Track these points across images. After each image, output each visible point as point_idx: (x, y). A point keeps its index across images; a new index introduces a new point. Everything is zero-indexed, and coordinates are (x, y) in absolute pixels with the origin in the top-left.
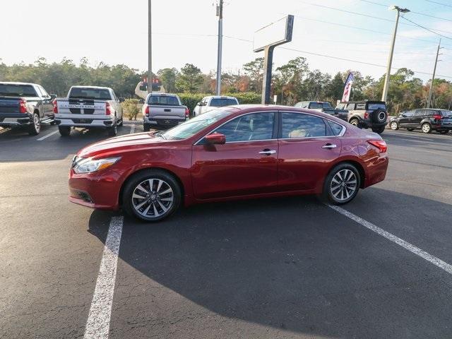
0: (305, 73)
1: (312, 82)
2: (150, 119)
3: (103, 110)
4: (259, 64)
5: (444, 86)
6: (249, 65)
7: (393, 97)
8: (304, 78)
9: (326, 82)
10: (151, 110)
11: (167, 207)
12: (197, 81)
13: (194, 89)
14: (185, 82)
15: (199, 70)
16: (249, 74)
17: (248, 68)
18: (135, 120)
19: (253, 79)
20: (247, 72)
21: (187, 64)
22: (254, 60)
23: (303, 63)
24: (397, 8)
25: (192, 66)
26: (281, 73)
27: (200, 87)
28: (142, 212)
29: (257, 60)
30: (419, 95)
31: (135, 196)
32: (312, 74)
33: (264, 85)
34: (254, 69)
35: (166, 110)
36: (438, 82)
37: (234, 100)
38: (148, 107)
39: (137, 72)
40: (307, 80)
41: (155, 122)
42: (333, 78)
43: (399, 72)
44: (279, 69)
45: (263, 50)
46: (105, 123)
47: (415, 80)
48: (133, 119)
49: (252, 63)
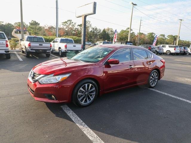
0: (90, 28)
1: (93, 32)
2: (31, 50)
3: (4, 44)
4: (69, 23)
5: (143, 35)
6: (65, 23)
7: (125, 39)
8: (90, 30)
9: (99, 32)
10: (32, 44)
11: (92, 98)
12: (38, 29)
13: (37, 33)
14: (32, 29)
15: (39, 24)
16: (65, 27)
17: (64, 24)
18: (15, 49)
19: (66, 29)
20: (63, 26)
21: (32, 21)
22: (67, 21)
23: (89, 23)
24: (133, 3)
25: (35, 21)
26: (79, 28)
27: (40, 32)
28: (82, 102)
29: (68, 20)
30: (134, 39)
31: (79, 94)
32: (93, 29)
33: (83, 33)
34: (67, 25)
35: (40, 45)
36: (141, 34)
37: (72, 40)
38: (30, 43)
39: (2, 23)
40: (91, 31)
41: (34, 51)
42: (102, 31)
43: (127, 29)
44: (78, 25)
45: (81, 17)
46: (5, 51)
47: (133, 32)
48: (14, 49)
49: (66, 22)
